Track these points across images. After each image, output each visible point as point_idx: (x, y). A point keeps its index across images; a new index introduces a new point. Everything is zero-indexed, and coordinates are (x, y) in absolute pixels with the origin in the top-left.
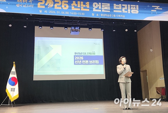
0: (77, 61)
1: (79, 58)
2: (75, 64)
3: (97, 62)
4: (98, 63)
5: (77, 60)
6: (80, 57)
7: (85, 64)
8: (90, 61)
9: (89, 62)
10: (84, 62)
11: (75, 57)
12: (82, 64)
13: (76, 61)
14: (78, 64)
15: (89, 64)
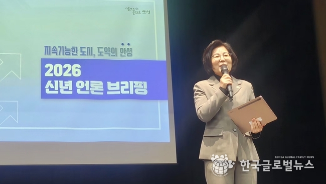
0: (53, 83)
1: (64, 70)
2: (44, 96)
3: (141, 87)
4: (146, 93)
5: (53, 79)
6: (65, 66)
7: (90, 97)
8: (109, 84)
9: (105, 86)
10: (84, 89)
11: (47, 66)
12: (75, 96)
13: (49, 83)
14: (60, 96)
15: (106, 96)
